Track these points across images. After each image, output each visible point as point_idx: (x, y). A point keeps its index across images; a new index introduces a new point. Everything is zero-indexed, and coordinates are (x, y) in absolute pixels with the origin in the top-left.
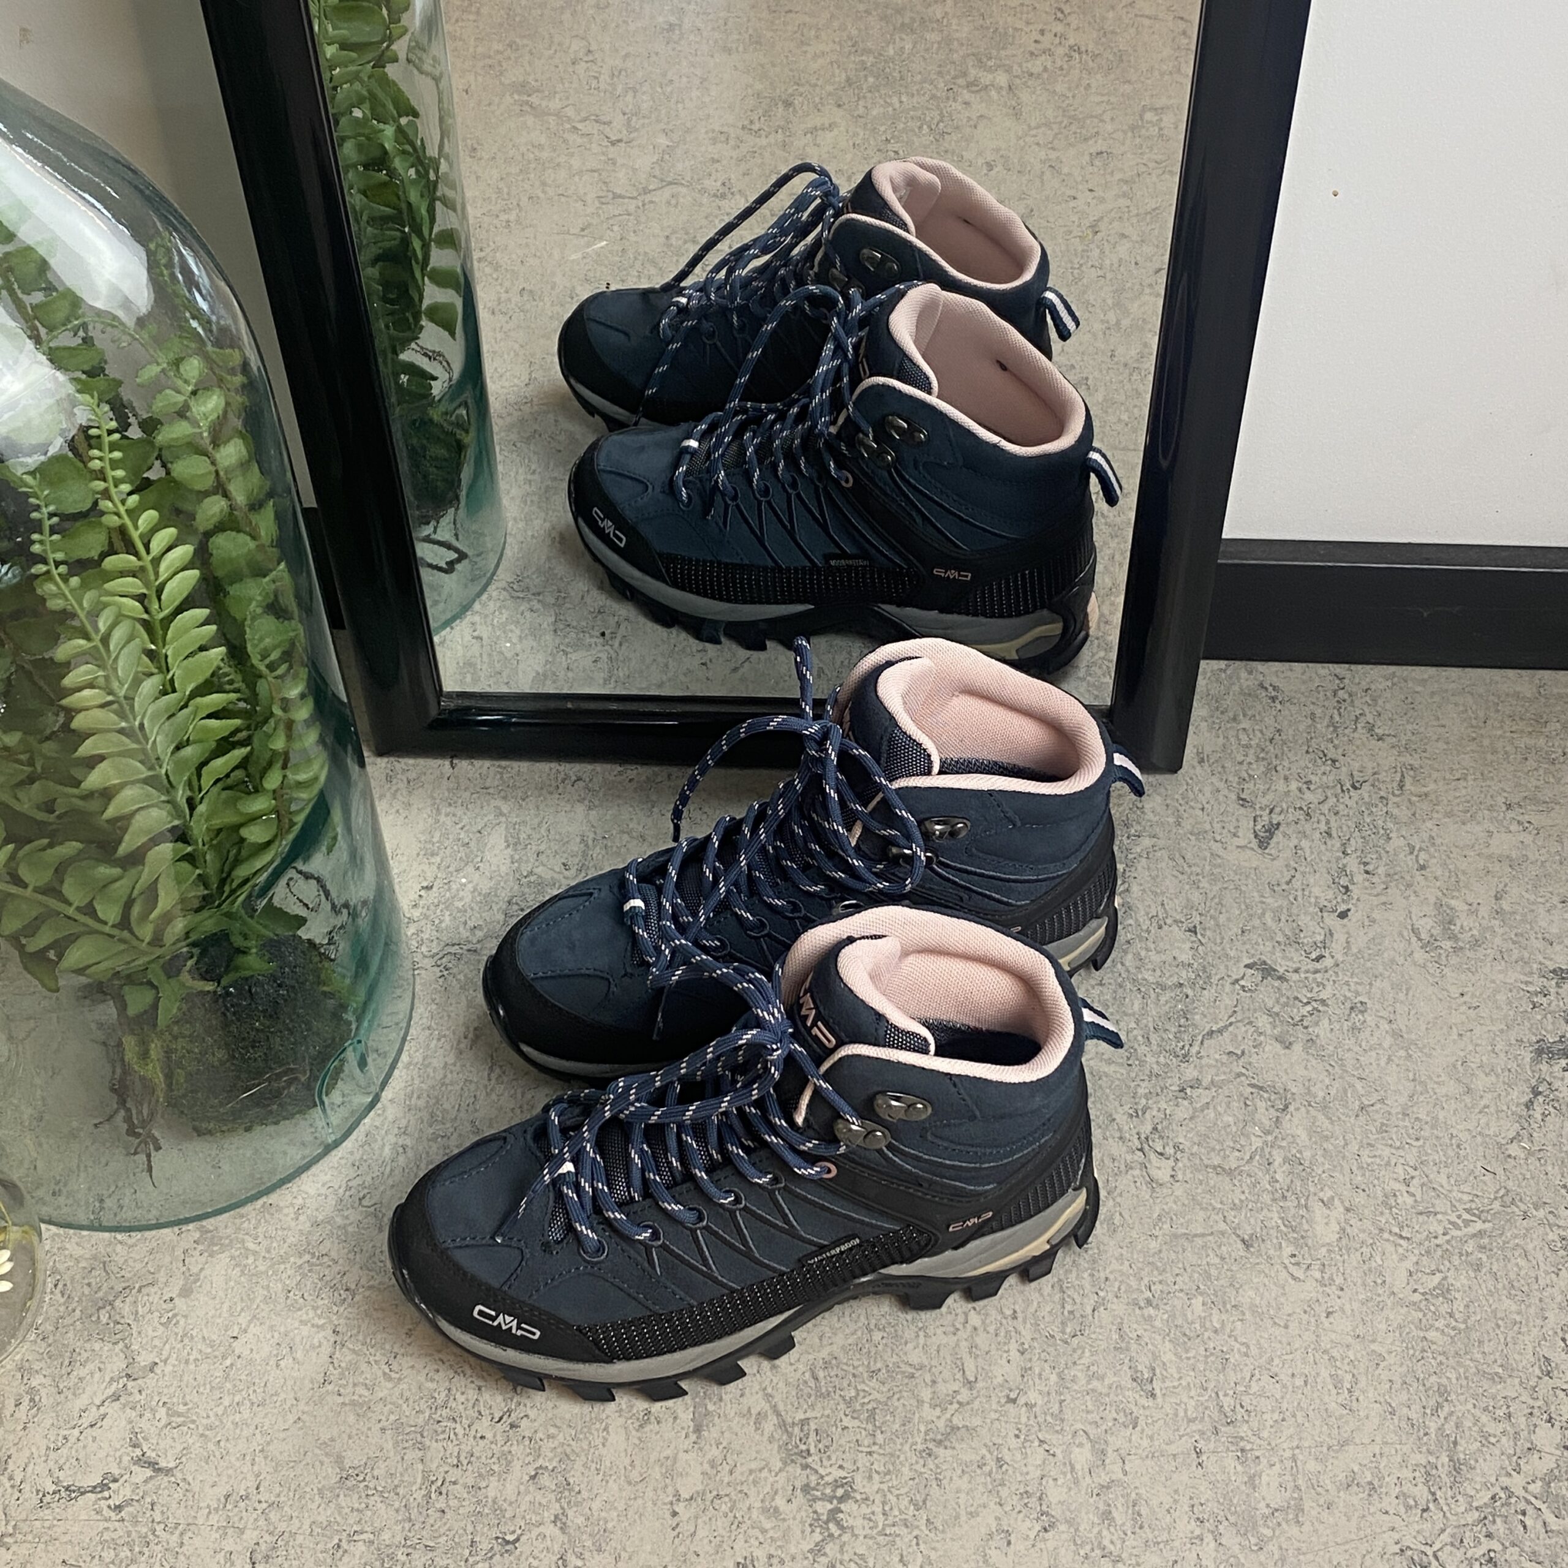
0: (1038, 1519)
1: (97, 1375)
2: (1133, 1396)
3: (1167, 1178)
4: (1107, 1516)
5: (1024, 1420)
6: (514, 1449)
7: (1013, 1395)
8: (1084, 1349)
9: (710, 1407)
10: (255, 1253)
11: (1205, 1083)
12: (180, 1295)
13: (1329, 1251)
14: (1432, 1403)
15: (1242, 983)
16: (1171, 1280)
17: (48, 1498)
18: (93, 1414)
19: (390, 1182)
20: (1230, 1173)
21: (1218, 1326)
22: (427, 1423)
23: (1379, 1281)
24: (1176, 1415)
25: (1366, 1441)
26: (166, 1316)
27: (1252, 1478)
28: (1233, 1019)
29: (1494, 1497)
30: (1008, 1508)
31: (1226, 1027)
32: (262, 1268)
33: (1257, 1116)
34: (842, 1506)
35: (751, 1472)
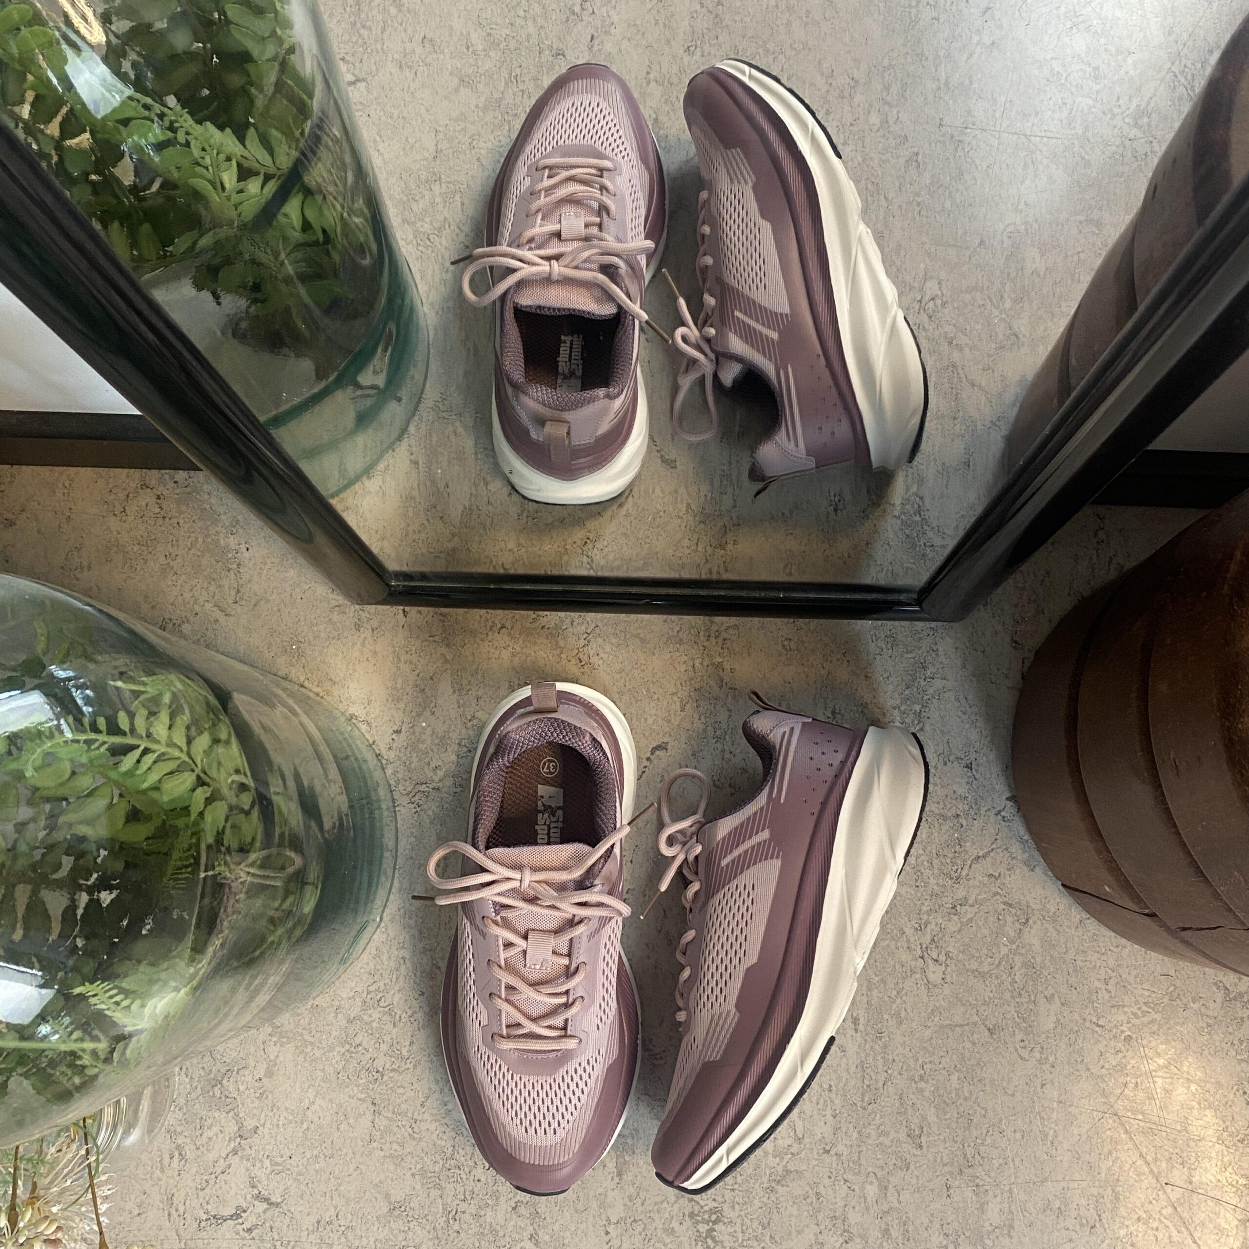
0: (842, 1235)
1: (220, 1136)
2: (907, 1147)
3: (940, 981)
4: (886, 1232)
5: (834, 1165)
6: (500, 1188)
7: (827, 1148)
8: (875, 1113)
9: (627, 1158)
10: (312, 1044)
11: (970, 901)
12: (265, 1076)
13: (1047, 1037)
14: (1106, 1150)
15: (1003, 813)
16: (937, 1061)
17: (203, 1224)
18: (222, 1164)
19: (397, 988)
20: (982, 975)
21: (967, 1095)
22: (441, 1171)
23: (1079, 1060)
24: (935, 1161)
25: (1059, 1178)
26: (259, 1091)
27: (982, 1206)
28: (994, 846)
29: (1139, 1219)
30: (823, 1227)
31: (988, 853)
32: (318, 1055)
33: (1007, 928)
34: (716, 1227)
35: (656, 1204)
